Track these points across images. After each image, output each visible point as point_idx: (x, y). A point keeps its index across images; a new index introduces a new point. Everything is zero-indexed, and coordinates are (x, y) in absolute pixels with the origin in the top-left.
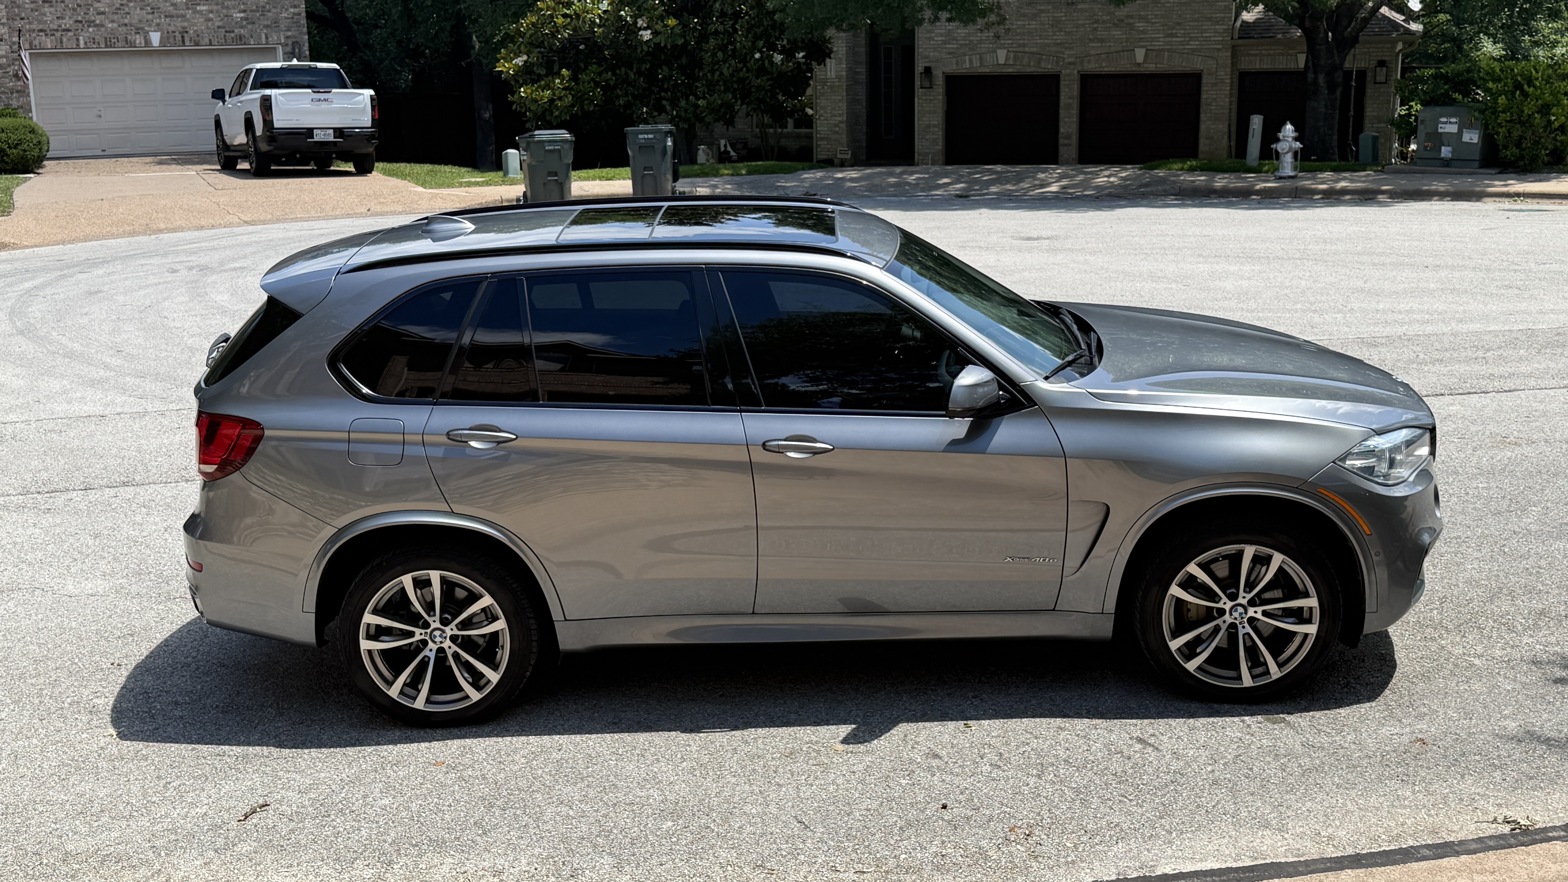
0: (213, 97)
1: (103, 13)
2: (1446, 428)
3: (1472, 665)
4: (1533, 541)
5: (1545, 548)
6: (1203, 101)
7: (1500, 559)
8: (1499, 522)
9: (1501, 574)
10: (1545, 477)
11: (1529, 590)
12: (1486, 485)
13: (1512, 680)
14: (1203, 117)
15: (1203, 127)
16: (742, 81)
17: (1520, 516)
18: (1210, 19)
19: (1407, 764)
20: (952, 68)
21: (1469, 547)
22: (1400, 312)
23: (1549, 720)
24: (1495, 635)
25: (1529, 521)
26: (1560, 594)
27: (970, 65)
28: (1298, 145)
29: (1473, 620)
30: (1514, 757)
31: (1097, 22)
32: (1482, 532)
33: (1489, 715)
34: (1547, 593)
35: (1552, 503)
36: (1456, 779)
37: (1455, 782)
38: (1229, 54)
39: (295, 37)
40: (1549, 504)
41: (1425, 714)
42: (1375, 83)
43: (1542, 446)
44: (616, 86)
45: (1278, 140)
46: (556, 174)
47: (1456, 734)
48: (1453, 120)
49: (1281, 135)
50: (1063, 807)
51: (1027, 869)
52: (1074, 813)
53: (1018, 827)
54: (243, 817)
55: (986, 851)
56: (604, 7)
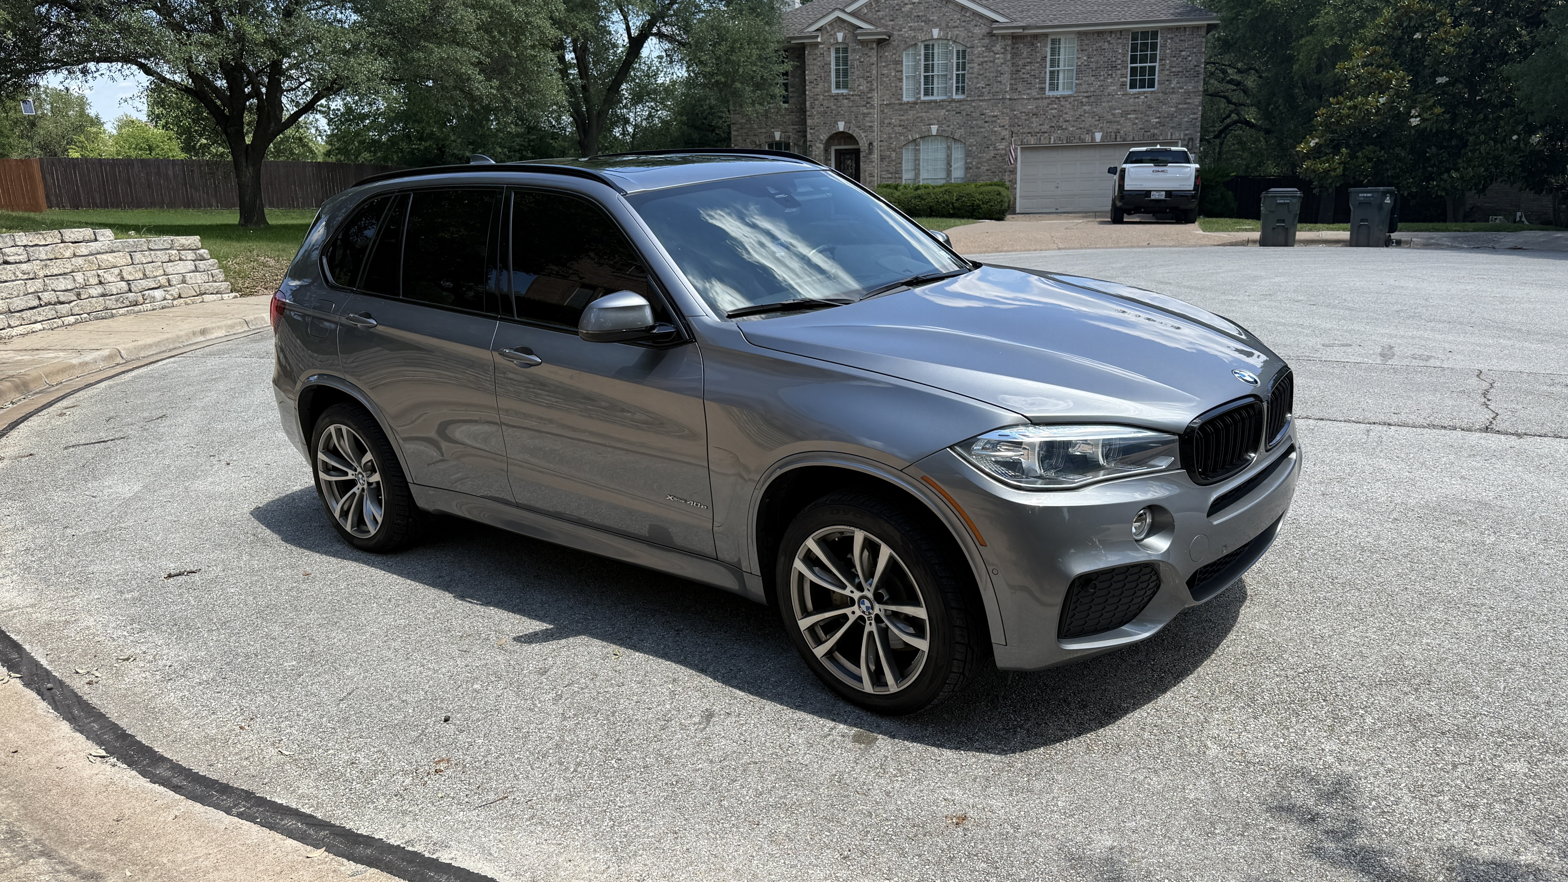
0: (1109, 172)
1: (1068, 121)
19: (890, 840)
39: (1190, 134)
46: (1283, 221)
50: (516, 756)
51: (368, 803)
52: (512, 765)
53: (448, 761)
54: (170, 576)
55: (382, 773)
56: (1382, 100)
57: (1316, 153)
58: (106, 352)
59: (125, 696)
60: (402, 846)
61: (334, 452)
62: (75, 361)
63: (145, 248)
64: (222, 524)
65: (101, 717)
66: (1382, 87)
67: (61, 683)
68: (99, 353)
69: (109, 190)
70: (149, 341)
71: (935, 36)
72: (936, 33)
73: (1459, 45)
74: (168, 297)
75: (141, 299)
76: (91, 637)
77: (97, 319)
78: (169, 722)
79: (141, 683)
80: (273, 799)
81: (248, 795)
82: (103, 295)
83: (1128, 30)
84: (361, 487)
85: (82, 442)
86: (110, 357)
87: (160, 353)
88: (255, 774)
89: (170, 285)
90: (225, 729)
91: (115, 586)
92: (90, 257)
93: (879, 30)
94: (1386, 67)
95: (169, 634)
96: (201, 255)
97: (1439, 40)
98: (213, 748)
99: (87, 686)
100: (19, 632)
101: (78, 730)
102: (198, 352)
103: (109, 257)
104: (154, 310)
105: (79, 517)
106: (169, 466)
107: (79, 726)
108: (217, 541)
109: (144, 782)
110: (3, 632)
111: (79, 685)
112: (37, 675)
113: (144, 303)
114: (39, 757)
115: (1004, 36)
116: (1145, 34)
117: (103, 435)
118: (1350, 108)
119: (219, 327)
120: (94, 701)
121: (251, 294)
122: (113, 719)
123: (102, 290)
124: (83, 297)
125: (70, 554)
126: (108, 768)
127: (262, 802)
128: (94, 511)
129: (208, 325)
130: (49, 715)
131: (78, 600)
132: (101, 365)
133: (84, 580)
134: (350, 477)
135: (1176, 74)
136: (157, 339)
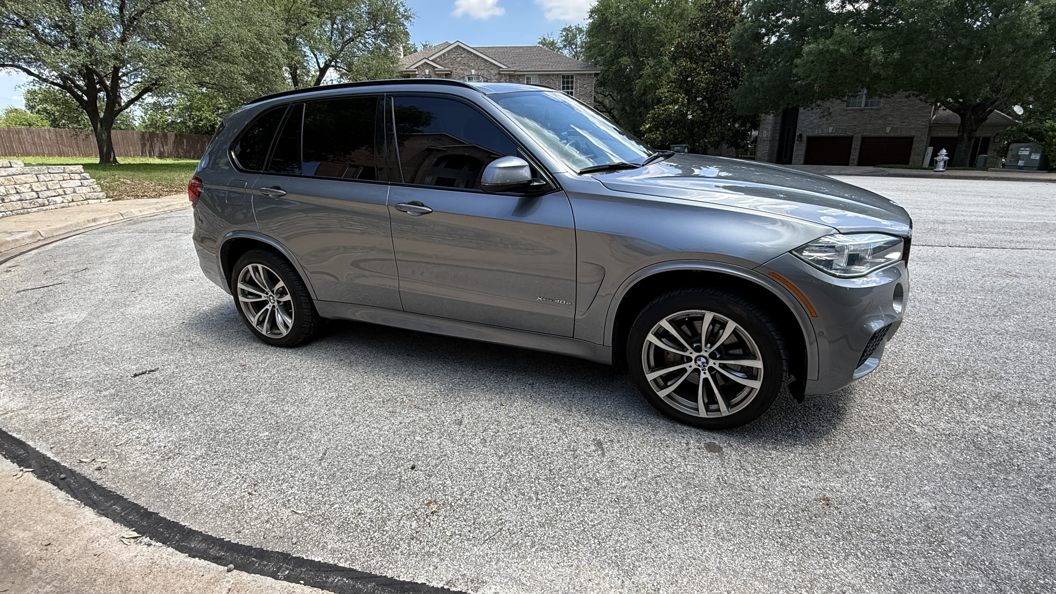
2: (968, 264)
3: (913, 431)
4: (1008, 338)
5: (1016, 345)
6: (913, 148)
7: (975, 348)
8: (984, 322)
9: (971, 359)
10: (1032, 297)
11: (991, 375)
12: (983, 297)
13: (946, 454)
14: (912, 154)
15: (911, 158)
16: (722, 133)
17: (1002, 320)
18: (921, 116)
19: (798, 525)
20: (810, 134)
21: (952, 336)
22: (966, 211)
23: (969, 509)
24: (945, 408)
25: (1010, 324)
26: (1019, 383)
27: (817, 133)
28: (947, 158)
29: (932, 392)
30: (914, 547)
31: (872, 117)
32: (968, 327)
33: (907, 487)
34: (1007, 380)
35: (1032, 314)
36: (838, 557)
37: (836, 561)
38: (927, 130)
40: (1029, 315)
41: (846, 472)
42: (994, 142)
43: (1035, 279)
44: (678, 134)
45: (938, 156)
47: (865, 501)
48: (1027, 149)
49: (939, 154)
50: (485, 492)
51: (393, 549)
52: (487, 500)
53: (436, 502)
54: (136, 375)
55: (389, 520)
56: (676, 107)
57: (650, 130)
58: (30, 233)
59: (135, 477)
60: (446, 587)
61: (251, 282)
62: (9, 239)
63: (47, 172)
64: (162, 335)
65: (119, 499)
66: (675, 102)
67: (72, 473)
68: (25, 233)
69: (7, 146)
70: (59, 226)
71: (473, 74)
72: (473, 72)
73: (707, 83)
74: (65, 201)
75: (47, 203)
76: (86, 429)
77: (17, 214)
78: (184, 496)
79: (144, 464)
80: (310, 558)
81: (285, 557)
82: (21, 200)
83: (560, 74)
84: (272, 305)
85: (29, 288)
86: (34, 236)
87: (68, 233)
88: (281, 535)
89: (65, 194)
90: (236, 497)
91: (92, 386)
92: (8, 177)
93: (447, 69)
94: (677, 93)
95: (153, 420)
96: (84, 177)
97: (699, 81)
98: (233, 515)
99: (97, 472)
100: (19, 431)
101: (103, 515)
102: (96, 232)
103: (22, 177)
104: (56, 209)
105: (44, 338)
106: (103, 300)
107: (102, 510)
108: (162, 347)
109: (181, 557)
110: (5, 433)
111: (89, 472)
112: (47, 466)
113: (49, 205)
114: (73, 546)
115: (505, 75)
116: (568, 77)
117: (44, 282)
118: (663, 110)
119: (104, 217)
120: (108, 485)
121: (119, 199)
122: (132, 500)
123: (20, 197)
124: (6, 201)
125: (46, 365)
126: (145, 548)
127: (300, 562)
128: (54, 333)
129: (96, 216)
130: (70, 503)
131: (64, 400)
132: (28, 241)
133: (64, 385)
134: (263, 299)
135: (582, 95)
136: (64, 225)
